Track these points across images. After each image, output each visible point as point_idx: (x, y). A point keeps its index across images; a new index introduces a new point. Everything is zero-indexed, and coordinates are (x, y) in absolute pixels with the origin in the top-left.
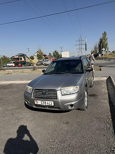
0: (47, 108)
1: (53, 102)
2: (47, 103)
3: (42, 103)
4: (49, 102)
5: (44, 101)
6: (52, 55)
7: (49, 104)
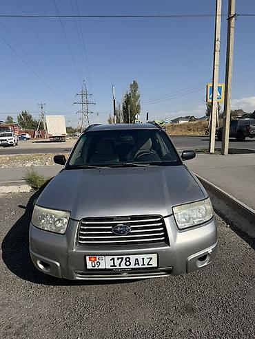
0: (125, 277)
1: (154, 256)
2: (133, 261)
3: (117, 263)
4: (140, 257)
5: (125, 257)
6: (15, 121)
7: (141, 263)
